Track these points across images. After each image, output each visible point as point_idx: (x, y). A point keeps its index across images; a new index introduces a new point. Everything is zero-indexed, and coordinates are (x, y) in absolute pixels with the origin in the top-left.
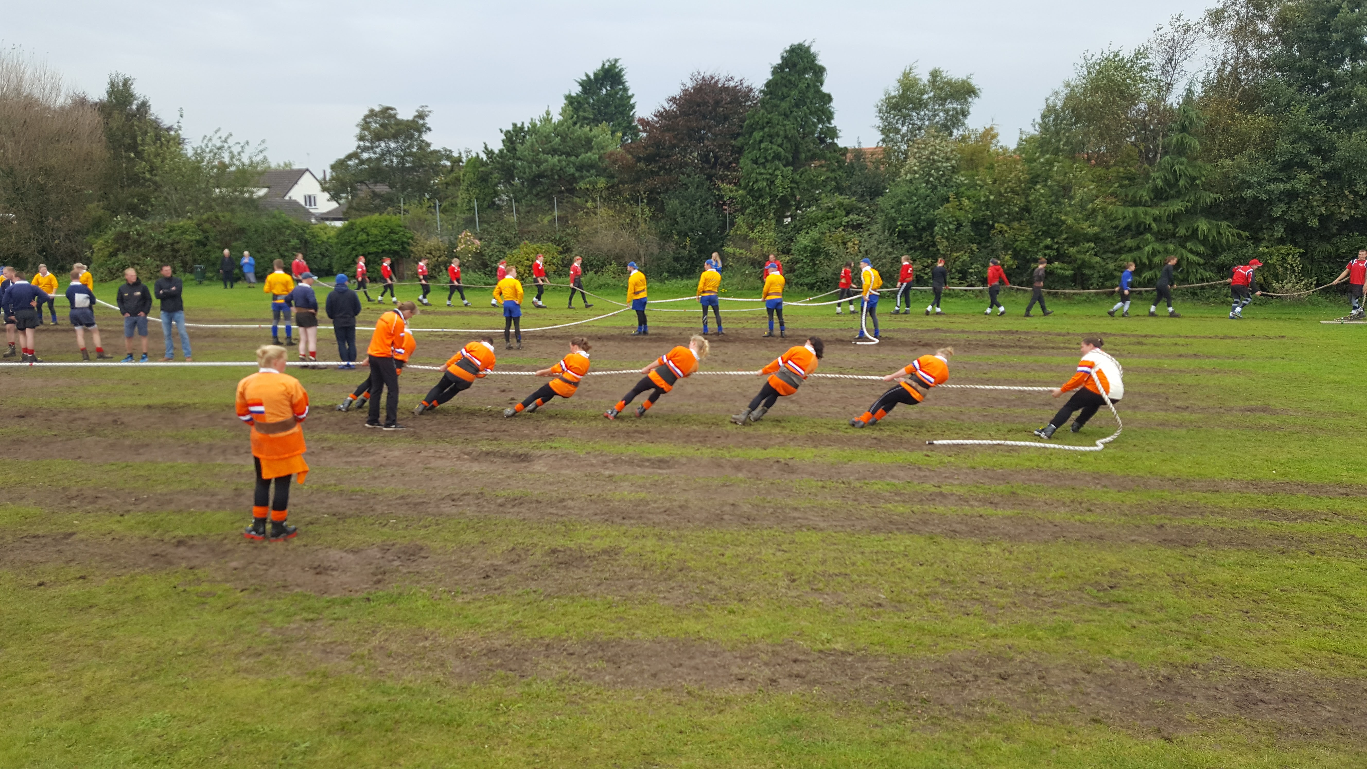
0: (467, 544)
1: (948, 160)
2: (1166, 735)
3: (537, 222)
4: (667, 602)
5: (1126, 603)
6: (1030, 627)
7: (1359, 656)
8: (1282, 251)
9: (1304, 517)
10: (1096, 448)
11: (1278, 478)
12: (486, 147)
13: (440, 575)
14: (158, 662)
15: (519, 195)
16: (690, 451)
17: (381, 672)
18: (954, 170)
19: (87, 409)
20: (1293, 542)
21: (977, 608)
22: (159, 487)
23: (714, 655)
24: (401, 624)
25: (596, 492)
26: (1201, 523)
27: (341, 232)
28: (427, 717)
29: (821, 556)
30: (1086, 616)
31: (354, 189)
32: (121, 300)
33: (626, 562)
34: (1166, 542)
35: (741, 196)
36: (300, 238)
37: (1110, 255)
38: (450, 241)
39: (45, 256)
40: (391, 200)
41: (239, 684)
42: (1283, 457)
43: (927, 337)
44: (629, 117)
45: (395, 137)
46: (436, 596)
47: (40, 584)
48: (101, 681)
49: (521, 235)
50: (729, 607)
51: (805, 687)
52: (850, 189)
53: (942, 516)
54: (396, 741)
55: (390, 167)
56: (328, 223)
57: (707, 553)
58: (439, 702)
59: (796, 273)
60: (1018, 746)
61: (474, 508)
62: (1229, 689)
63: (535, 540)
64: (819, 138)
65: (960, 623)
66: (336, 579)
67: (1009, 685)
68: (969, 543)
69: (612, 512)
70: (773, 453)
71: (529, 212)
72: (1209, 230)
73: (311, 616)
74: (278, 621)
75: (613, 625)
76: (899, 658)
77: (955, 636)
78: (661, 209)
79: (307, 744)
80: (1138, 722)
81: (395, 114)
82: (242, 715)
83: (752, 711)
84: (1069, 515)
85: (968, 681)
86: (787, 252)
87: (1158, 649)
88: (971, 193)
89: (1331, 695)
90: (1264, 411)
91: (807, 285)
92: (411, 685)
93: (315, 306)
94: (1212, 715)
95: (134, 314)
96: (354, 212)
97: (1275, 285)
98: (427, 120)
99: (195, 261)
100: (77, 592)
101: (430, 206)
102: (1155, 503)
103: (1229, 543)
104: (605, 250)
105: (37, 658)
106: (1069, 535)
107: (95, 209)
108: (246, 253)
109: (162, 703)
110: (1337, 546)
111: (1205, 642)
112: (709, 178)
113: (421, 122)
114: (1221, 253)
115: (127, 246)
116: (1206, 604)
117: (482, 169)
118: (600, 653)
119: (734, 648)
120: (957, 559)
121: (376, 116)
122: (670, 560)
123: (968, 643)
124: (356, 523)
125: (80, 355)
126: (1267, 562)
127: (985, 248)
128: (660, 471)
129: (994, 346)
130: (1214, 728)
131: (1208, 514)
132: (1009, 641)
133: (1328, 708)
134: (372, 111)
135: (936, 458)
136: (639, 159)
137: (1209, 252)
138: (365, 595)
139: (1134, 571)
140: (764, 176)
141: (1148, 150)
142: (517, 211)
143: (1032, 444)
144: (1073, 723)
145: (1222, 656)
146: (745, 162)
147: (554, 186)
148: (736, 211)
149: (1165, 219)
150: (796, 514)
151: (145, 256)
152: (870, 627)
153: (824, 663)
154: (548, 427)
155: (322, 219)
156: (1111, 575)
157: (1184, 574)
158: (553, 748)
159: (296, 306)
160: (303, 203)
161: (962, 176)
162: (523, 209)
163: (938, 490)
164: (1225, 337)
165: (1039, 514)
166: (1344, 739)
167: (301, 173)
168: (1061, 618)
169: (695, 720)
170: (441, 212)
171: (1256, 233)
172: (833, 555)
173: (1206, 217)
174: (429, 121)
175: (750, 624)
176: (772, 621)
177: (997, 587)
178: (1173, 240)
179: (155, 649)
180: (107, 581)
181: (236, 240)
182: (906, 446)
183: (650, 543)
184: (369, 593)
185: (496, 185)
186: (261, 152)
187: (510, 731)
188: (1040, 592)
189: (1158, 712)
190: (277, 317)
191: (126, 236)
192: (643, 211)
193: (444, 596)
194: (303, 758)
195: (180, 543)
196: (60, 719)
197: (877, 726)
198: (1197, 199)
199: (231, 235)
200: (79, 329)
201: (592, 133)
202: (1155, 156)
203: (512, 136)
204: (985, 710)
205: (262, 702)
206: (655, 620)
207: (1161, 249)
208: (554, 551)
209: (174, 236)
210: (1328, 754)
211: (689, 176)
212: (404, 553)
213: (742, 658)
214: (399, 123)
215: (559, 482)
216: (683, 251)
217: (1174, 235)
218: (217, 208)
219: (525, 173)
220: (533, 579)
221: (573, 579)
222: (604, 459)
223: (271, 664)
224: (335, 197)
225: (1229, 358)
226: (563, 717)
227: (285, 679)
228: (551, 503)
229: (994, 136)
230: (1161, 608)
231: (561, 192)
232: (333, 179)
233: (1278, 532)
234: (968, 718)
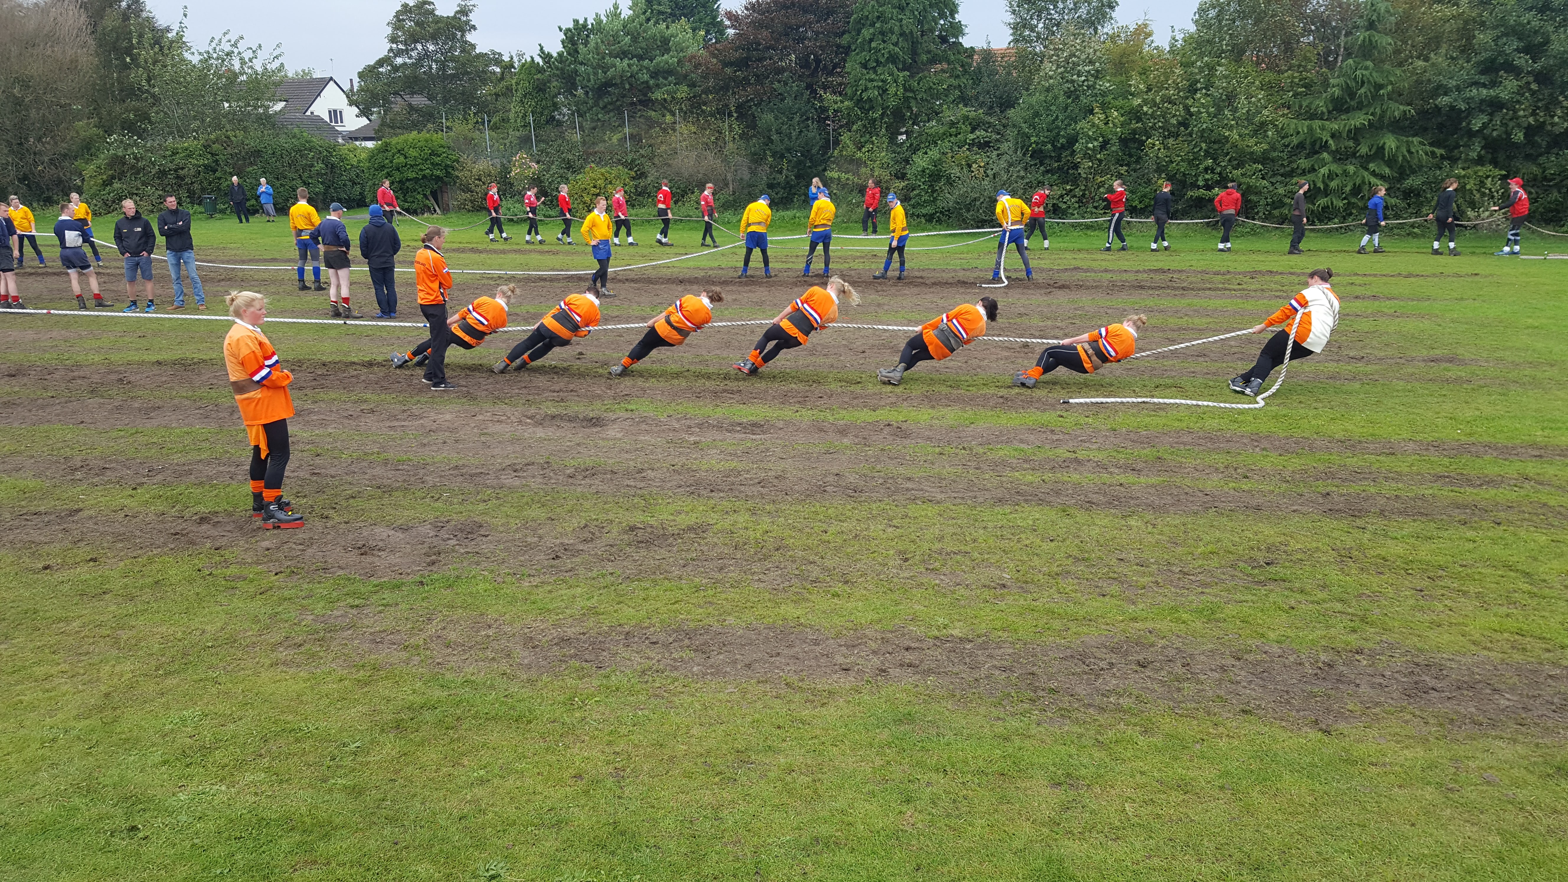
0: (533, 520)
1: (1091, 62)
2: (1324, 727)
3: (605, 141)
4: (762, 585)
5: (1284, 581)
6: (1175, 609)
7: (1544, 638)
8: (1480, 174)
9: (1490, 482)
10: (1256, 406)
11: (1463, 438)
12: (542, 49)
13: (502, 555)
14: (185, 655)
15: (583, 108)
16: (788, 413)
17: (439, 664)
18: (1098, 75)
19: (86, 366)
20: (1477, 511)
21: (1115, 588)
22: (175, 456)
23: (816, 643)
24: (461, 611)
25: (679, 461)
26: (1372, 490)
27: (373, 155)
28: (493, 713)
29: (937, 532)
30: (1238, 596)
31: (386, 101)
32: (119, 237)
33: (715, 540)
34: (1331, 511)
35: (848, 108)
36: (326, 161)
37: (1279, 178)
38: (503, 165)
39: (28, 185)
40: (431, 115)
41: (278, 678)
42: (1469, 414)
43: (1065, 277)
44: (713, 11)
45: (434, 38)
46: (499, 579)
47: (46, 568)
48: (122, 675)
49: (586, 157)
50: (832, 590)
51: (918, 677)
52: (977, 99)
53: (1077, 486)
54: (458, 739)
55: (428, 73)
56: (358, 143)
57: (807, 530)
58: (506, 696)
59: (913, 202)
60: (1157, 740)
61: (539, 480)
62: (1396, 675)
63: (611, 516)
64: (940, 36)
65: (1094, 605)
66: (383, 560)
67: (1148, 674)
68: (1106, 516)
69: (698, 483)
70: (884, 415)
71: (594, 129)
72: (1397, 148)
73: (357, 602)
74: (319, 608)
75: (701, 610)
76: (1025, 644)
77: (1088, 620)
78: (754, 126)
79: (356, 744)
80: (1294, 713)
81: (433, 10)
82: (283, 712)
83: (859, 704)
84: (1222, 483)
85: (1102, 669)
86: (902, 176)
87: (1319, 632)
88: (1120, 102)
89: (1511, 681)
90: (1451, 362)
91: (924, 216)
92: (473, 678)
93: (347, 244)
94: (1377, 704)
95: (136, 253)
96: (387, 130)
97: (1470, 213)
98: (472, 16)
99: (203, 190)
100: (88, 576)
101: (477, 122)
102: (1321, 468)
103: (1403, 513)
104: (686, 174)
105: (47, 651)
106: (1222, 505)
107: (85, 128)
108: (263, 180)
109: (191, 700)
110: (1527, 515)
111: (1372, 624)
112: (809, 86)
113: (464, 19)
114: (1409, 176)
115: (123, 173)
116: (1375, 582)
117: (539, 76)
118: (687, 642)
119: (838, 635)
120: (1093, 533)
121: (410, 12)
122: (765, 538)
123: (1103, 627)
124: (404, 497)
125: (75, 302)
126: (1445, 534)
127: (1135, 171)
128: (754, 437)
129: (1142, 287)
130: (1378, 719)
131: (1381, 480)
132: (1150, 625)
133: (1507, 696)
134: (405, 6)
135: (1071, 419)
136: (726, 64)
137: (1395, 175)
138: (418, 579)
139: (1294, 545)
140: (875, 84)
141: (1328, 53)
142: (581, 127)
143: (1183, 401)
144: (1221, 715)
145: (1391, 640)
146: (852, 66)
147: (624, 96)
148: (841, 127)
149: (1345, 135)
150: (909, 485)
151: (144, 184)
152: (992, 610)
153: (940, 650)
154: (622, 386)
155: (351, 138)
156: (1268, 549)
157: (1351, 548)
158: (636, 746)
159: (325, 244)
160: (327, 118)
161: (1109, 81)
162: (587, 125)
163: (1074, 456)
164: (1409, 276)
165: (1188, 482)
166: (1523, 729)
167: (324, 83)
168: (1210, 598)
169: (794, 714)
170: (492, 129)
171: (1452, 151)
172: (951, 530)
173: (1393, 132)
174: (474, 18)
175: (856, 608)
176: (881, 605)
177: (1137, 564)
178: (1354, 161)
179: (180, 640)
180: (122, 564)
181: (251, 164)
182: (1037, 405)
183: (743, 518)
184: (422, 576)
185: (556, 96)
186: (276, 57)
187: (587, 727)
188: (1185, 570)
189: (1316, 702)
190: (304, 257)
191: (121, 161)
192: (731, 128)
193: (509, 579)
194: (354, 760)
195: (203, 520)
196: (77, 718)
197: (999, 719)
198: (1384, 112)
199: (244, 159)
200: (72, 272)
201: (669, 32)
202: (1336, 59)
203: (573, 35)
204: (1121, 701)
205: (304, 698)
206: (749, 604)
207: (1339, 171)
208: (632, 528)
209: (177, 160)
210: (1504, 746)
211: (786, 84)
212: (461, 530)
213: (847, 646)
214: (439, 20)
215: (637, 450)
216: (778, 176)
217: (1354, 155)
218: (228, 126)
219: (589, 81)
220: (609, 560)
221: (654, 559)
222: (688, 422)
223: (313, 656)
224: (365, 112)
225: (1413, 300)
226: (646, 712)
227: (330, 673)
228: (628, 474)
229: (1150, 34)
230: (1324, 587)
231: (633, 104)
232: (361, 89)
233: (1460, 501)
234: (1102, 709)
